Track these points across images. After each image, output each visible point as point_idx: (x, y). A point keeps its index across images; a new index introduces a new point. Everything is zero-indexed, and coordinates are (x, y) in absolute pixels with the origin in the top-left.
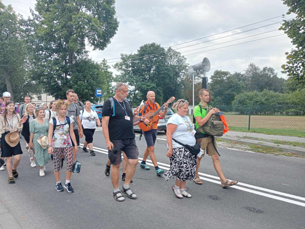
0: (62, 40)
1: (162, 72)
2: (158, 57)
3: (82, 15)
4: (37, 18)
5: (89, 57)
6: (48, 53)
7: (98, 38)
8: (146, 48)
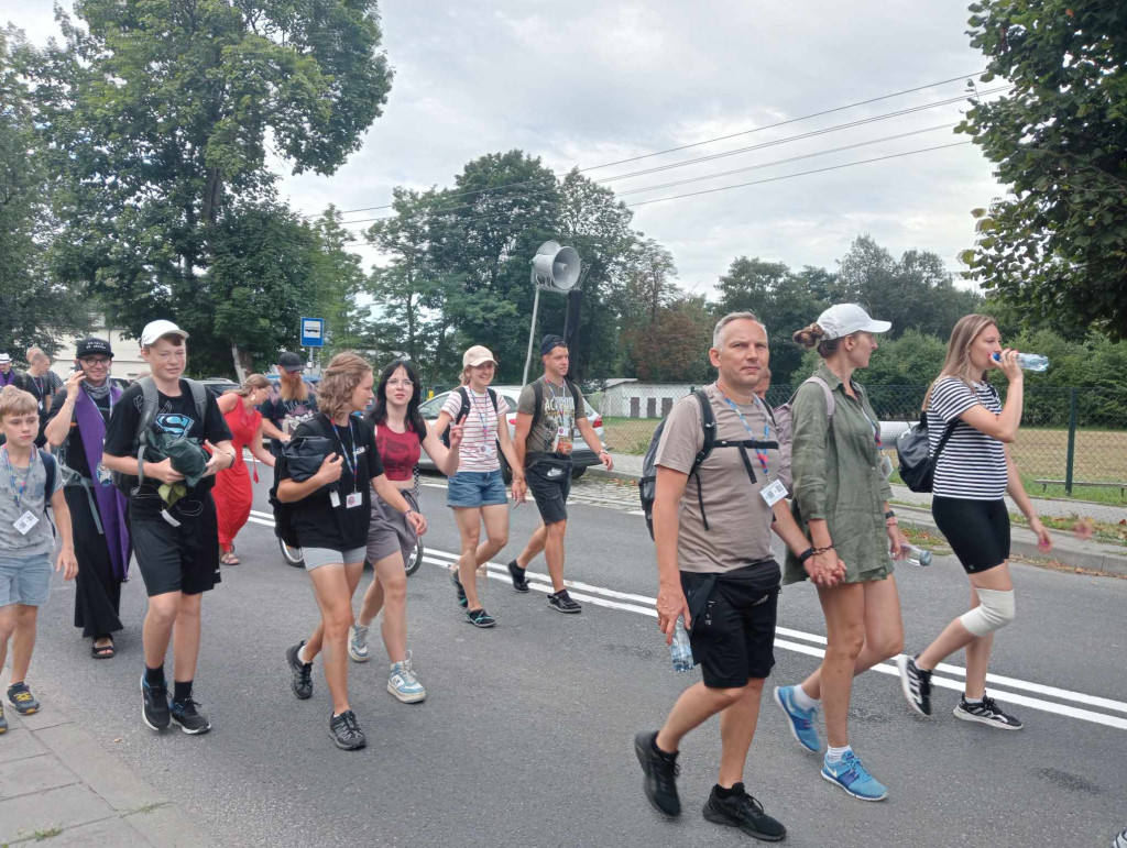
0: (180, 133)
2: (528, 204)
3: (256, 45)
4: (83, 47)
6: (124, 181)
7: (312, 129)
8: (486, 172)
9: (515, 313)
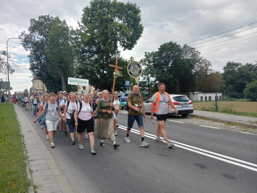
0: (101, 44)
1: (179, 65)
2: (175, 53)
3: (115, 24)
4: (83, 28)
5: (121, 56)
6: (90, 54)
7: (127, 41)
8: (165, 47)
9: (173, 77)
